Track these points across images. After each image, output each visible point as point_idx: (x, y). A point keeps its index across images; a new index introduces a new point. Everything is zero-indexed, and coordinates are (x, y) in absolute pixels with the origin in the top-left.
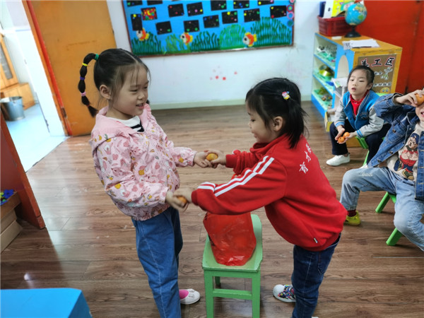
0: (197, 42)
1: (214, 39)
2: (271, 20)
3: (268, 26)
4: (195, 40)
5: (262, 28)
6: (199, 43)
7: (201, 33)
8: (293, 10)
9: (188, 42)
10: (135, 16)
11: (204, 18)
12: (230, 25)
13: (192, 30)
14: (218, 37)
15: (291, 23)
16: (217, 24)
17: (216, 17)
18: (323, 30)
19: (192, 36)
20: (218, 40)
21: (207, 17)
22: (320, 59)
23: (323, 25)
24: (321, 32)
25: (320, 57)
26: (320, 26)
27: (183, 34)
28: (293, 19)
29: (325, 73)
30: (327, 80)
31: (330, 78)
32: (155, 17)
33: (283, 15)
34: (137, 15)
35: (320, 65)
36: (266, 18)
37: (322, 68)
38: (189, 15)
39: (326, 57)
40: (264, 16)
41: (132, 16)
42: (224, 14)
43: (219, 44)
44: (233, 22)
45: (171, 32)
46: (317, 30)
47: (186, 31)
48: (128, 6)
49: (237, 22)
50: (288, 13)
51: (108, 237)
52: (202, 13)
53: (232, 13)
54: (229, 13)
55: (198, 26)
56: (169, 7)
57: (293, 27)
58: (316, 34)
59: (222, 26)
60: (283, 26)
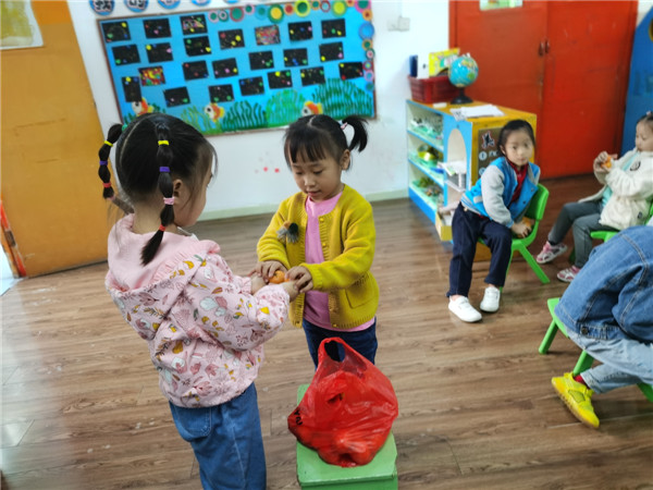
0: (232, 117)
1: (257, 111)
2: (341, 83)
3: (338, 92)
4: (229, 115)
5: (329, 94)
6: (235, 118)
7: (236, 104)
8: (372, 68)
9: (216, 117)
10: (128, 80)
11: (240, 81)
12: (281, 91)
13: (223, 99)
14: (264, 108)
15: (371, 86)
16: (262, 90)
17: (258, 80)
18: (418, 95)
19: (224, 108)
20: (264, 113)
21: (245, 80)
22: (418, 137)
23: (417, 89)
24: (415, 98)
25: (417, 134)
26: (413, 90)
27: (209, 106)
28: (374, 81)
29: (427, 156)
30: (430, 165)
31: (435, 163)
32: (162, 81)
33: (358, 75)
34: (132, 78)
35: (419, 146)
36: (334, 80)
37: (421, 149)
38: (217, 77)
39: (427, 133)
40: (331, 77)
41: (124, 80)
42: (271, 76)
43: (265, 119)
44: (285, 86)
45: (189, 102)
46: (408, 95)
47: (213, 101)
48: (117, 64)
49: (291, 86)
50: (365, 73)
51: (108, 447)
52: (237, 74)
53: (283, 73)
54: (278, 74)
55: (231, 94)
56: (184, 66)
57: (374, 93)
58: (408, 101)
59: (269, 92)
60: (360, 91)
